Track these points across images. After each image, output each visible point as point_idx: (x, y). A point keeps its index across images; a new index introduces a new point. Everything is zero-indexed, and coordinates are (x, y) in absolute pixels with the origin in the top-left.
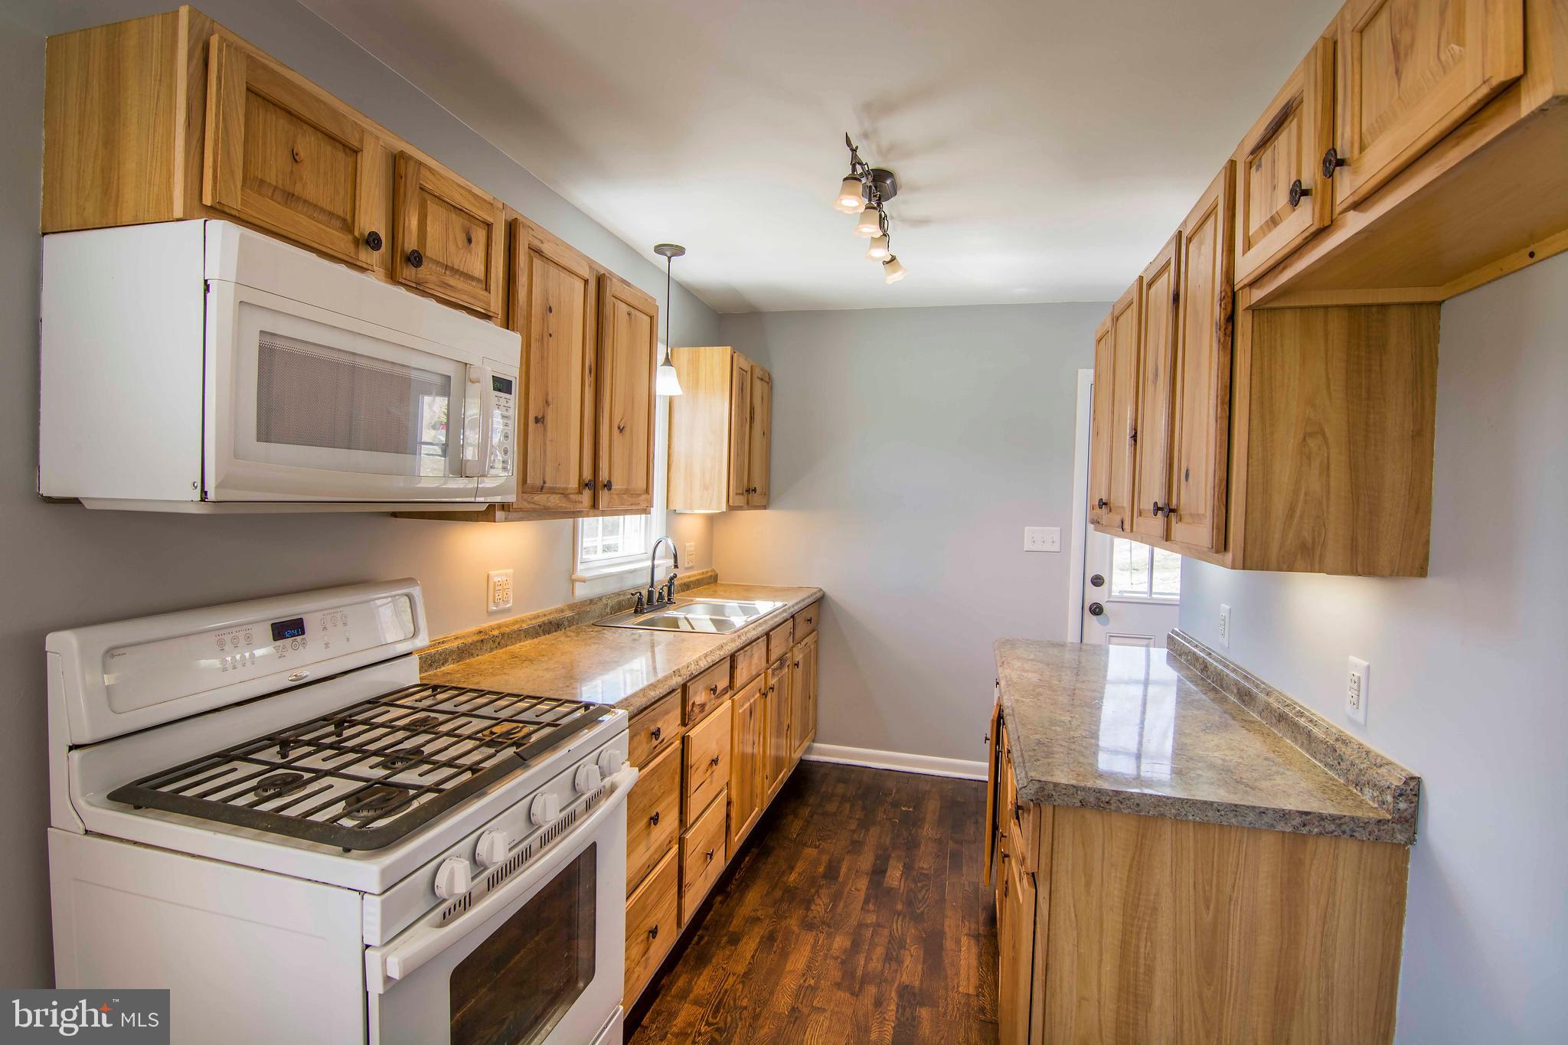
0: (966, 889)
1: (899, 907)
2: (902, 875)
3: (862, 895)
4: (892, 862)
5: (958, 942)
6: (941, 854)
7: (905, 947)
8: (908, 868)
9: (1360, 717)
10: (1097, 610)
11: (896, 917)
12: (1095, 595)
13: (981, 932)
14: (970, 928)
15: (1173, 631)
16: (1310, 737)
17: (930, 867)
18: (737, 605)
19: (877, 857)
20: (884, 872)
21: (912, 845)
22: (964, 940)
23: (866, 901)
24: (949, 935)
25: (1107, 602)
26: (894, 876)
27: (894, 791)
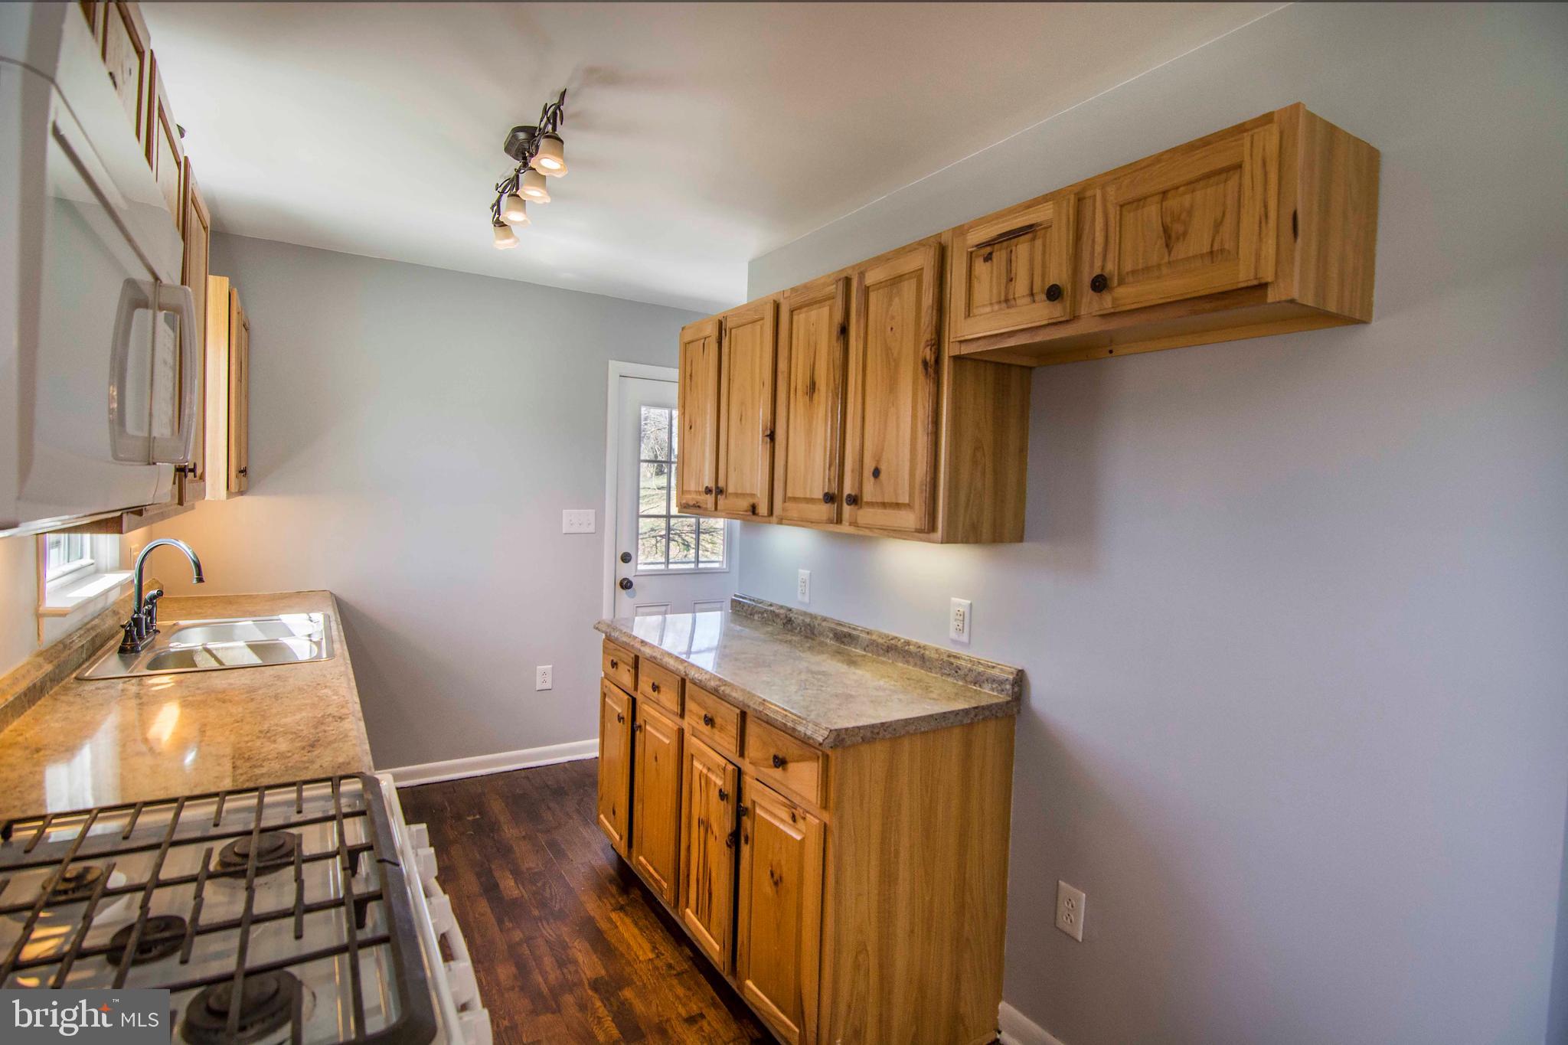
0: (583, 871)
1: (536, 913)
2: (516, 882)
3: (493, 921)
4: (497, 874)
5: (610, 920)
6: (537, 848)
7: (568, 947)
8: (517, 873)
9: (965, 638)
10: (626, 585)
11: (540, 924)
12: (626, 571)
13: (622, 903)
14: (611, 904)
15: (735, 595)
16: (924, 658)
17: (538, 865)
18: (251, 623)
19: (479, 875)
20: (497, 885)
21: (505, 851)
22: (614, 916)
23: (500, 922)
24: (597, 917)
25: (635, 576)
26: (509, 886)
27: (447, 804)
